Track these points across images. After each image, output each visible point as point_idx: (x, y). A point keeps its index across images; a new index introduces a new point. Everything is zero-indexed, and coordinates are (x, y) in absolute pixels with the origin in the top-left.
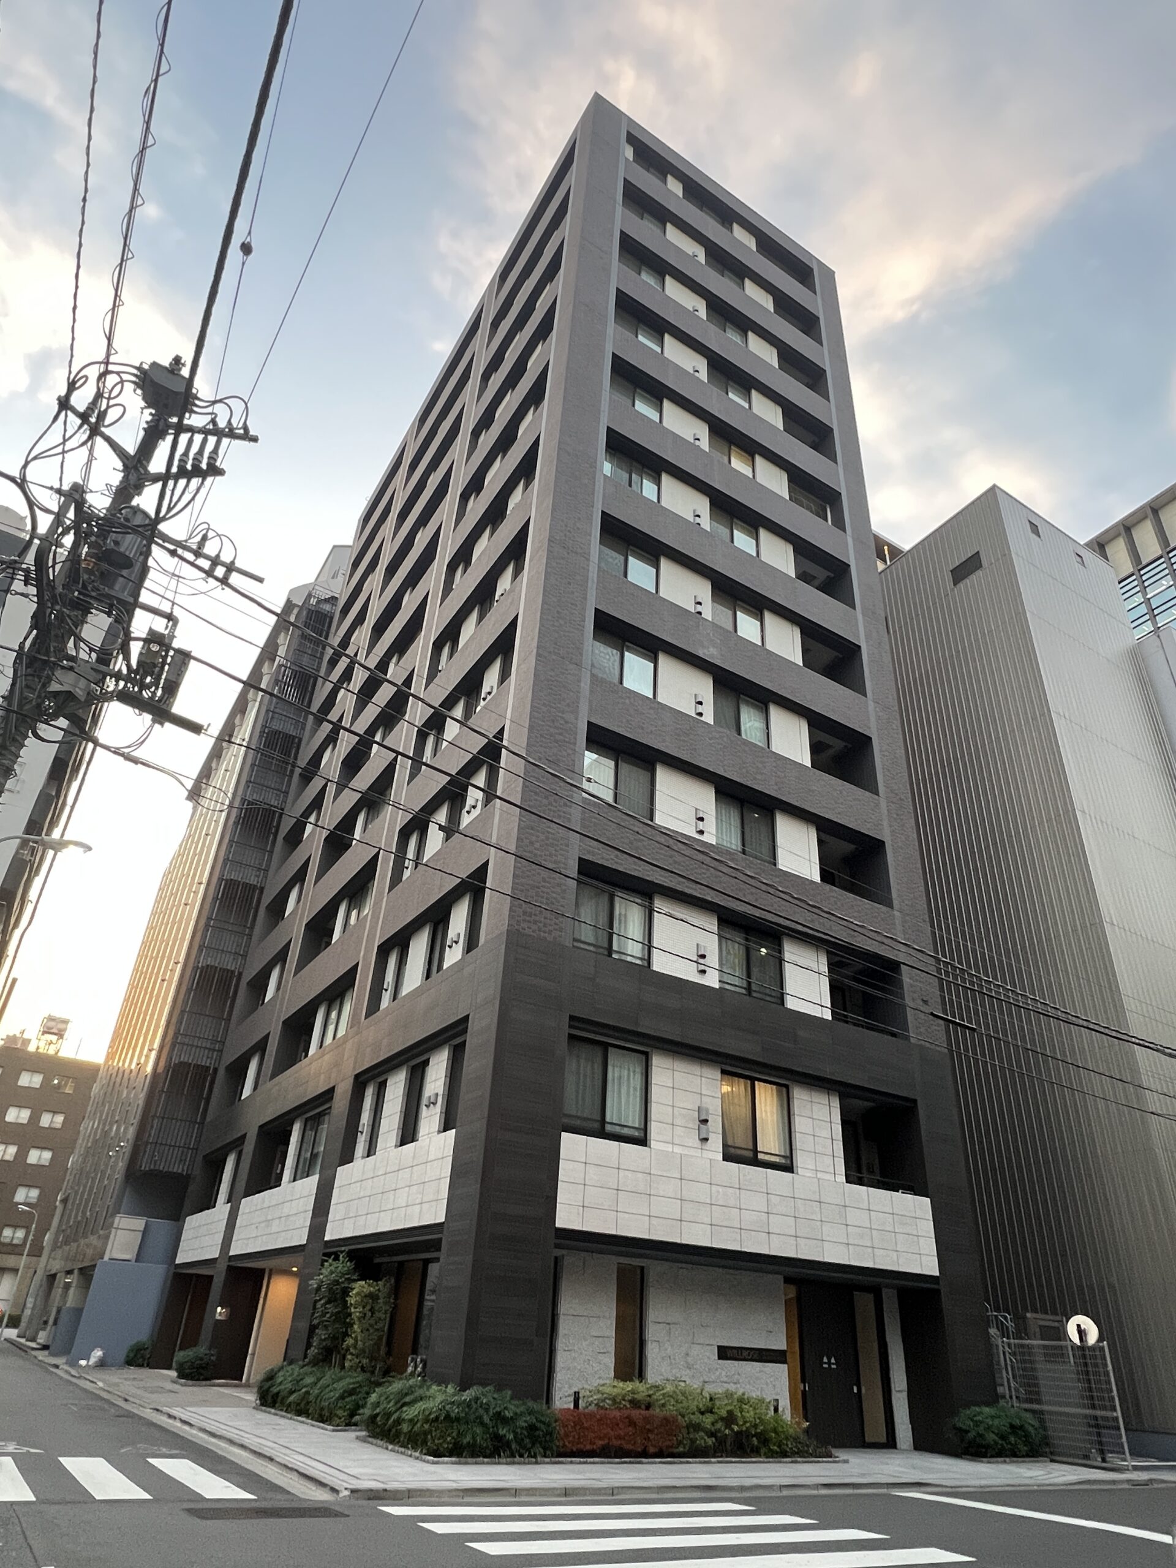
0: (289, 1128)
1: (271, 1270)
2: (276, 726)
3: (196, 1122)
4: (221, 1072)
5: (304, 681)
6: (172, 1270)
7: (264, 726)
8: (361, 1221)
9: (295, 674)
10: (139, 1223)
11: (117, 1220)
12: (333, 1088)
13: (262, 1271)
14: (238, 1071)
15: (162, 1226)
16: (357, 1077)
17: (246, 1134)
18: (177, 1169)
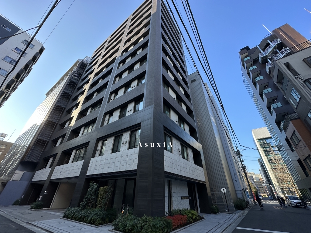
0: (71, 152)
1: (61, 182)
2: (73, 80)
3: (41, 151)
4: (50, 141)
5: (80, 75)
6: (30, 182)
7: (70, 79)
8: (102, 170)
9: (78, 72)
10: (22, 172)
11: (16, 171)
12: (89, 142)
13: (59, 183)
14: (55, 141)
15: (28, 173)
16: (97, 139)
17: (57, 153)
18: (35, 161)
